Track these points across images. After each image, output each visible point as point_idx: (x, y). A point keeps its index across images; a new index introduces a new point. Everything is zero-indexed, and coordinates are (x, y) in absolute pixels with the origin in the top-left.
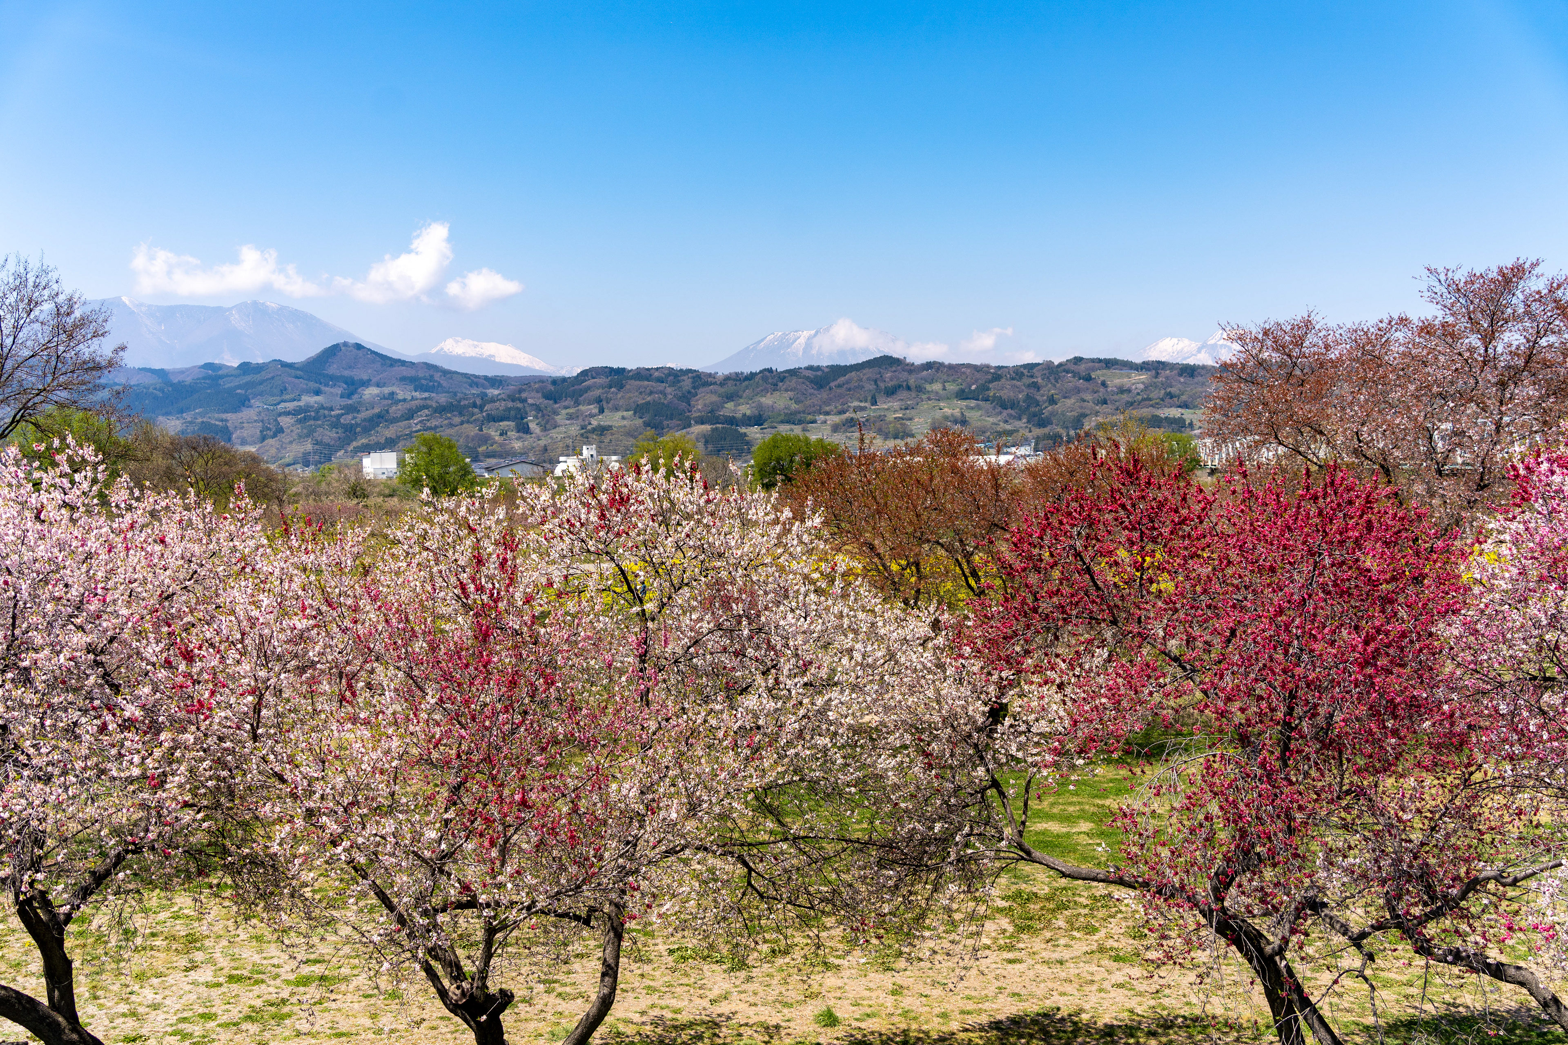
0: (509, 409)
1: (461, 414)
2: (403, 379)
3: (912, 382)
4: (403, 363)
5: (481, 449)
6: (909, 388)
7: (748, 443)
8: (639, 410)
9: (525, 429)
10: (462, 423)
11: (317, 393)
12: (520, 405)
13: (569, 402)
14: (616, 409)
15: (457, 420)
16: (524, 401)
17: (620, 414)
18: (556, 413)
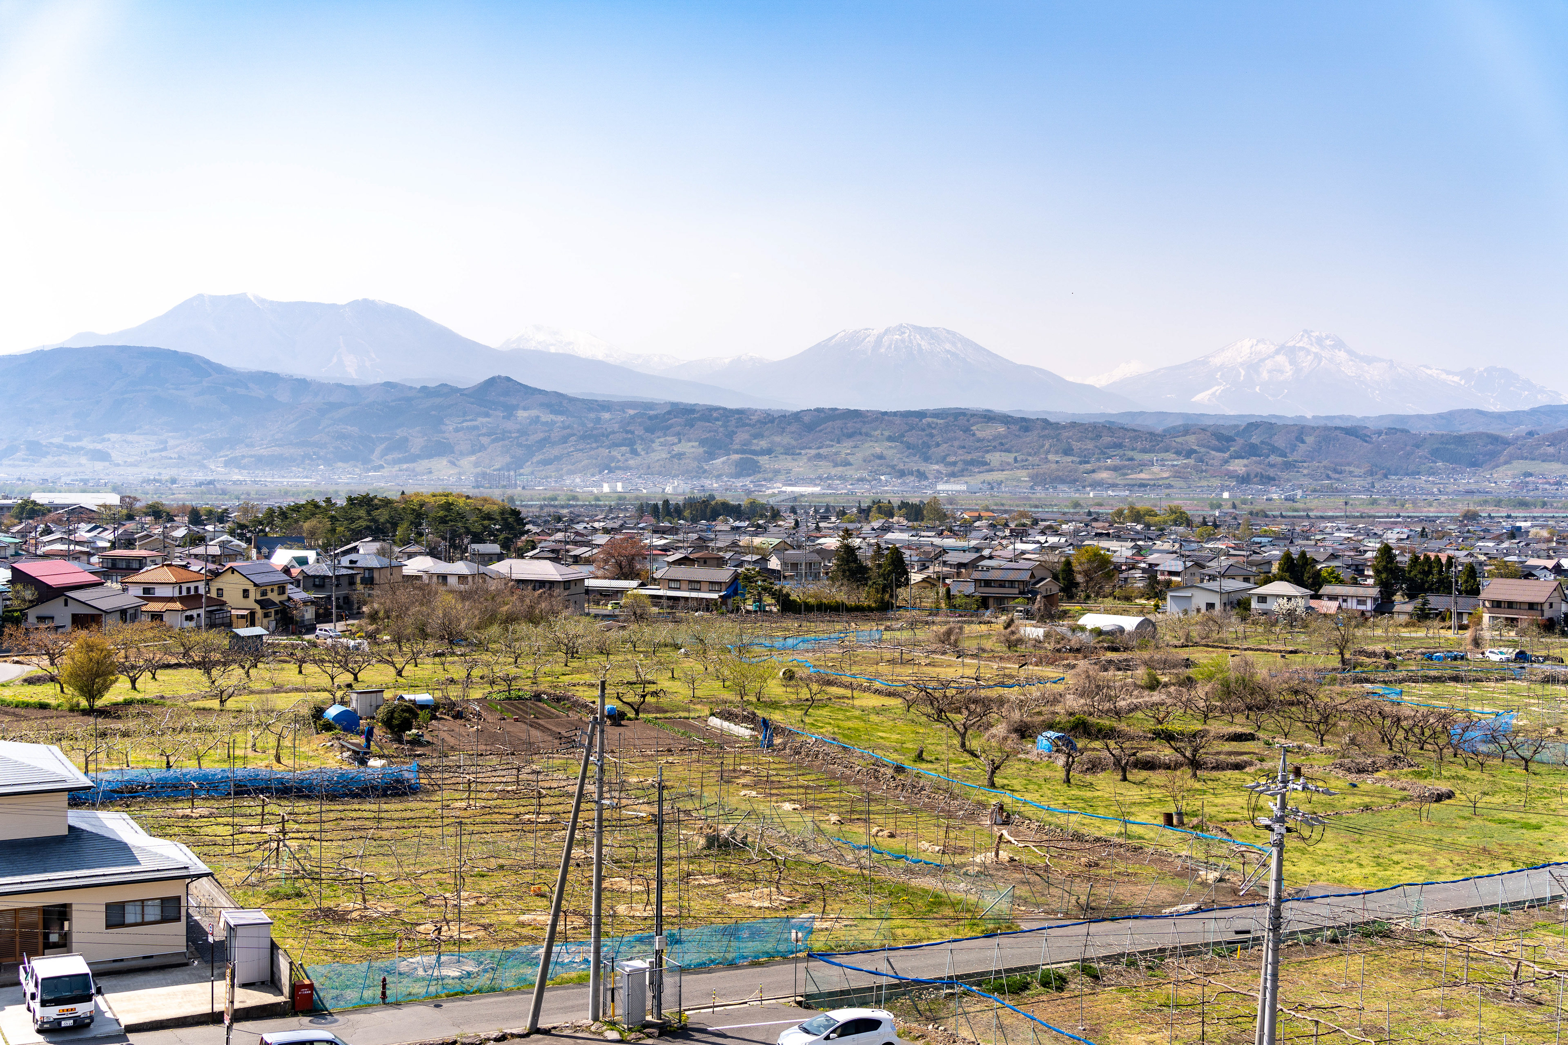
0: (625, 439)
1: (596, 442)
2: (542, 405)
3: (864, 430)
4: (540, 392)
5: (613, 465)
6: (861, 434)
7: (759, 467)
8: (702, 442)
9: (634, 452)
10: (597, 448)
11: (487, 415)
12: (630, 436)
13: (659, 433)
14: (690, 441)
15: (594, 445)
16: (632, 433)
17: (691, 444)
18: (653, 442)
